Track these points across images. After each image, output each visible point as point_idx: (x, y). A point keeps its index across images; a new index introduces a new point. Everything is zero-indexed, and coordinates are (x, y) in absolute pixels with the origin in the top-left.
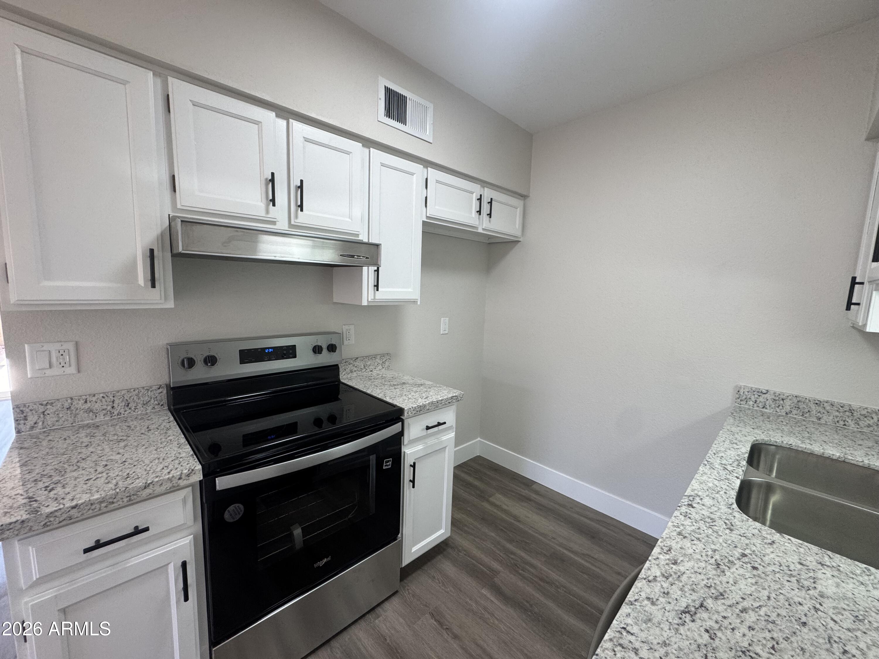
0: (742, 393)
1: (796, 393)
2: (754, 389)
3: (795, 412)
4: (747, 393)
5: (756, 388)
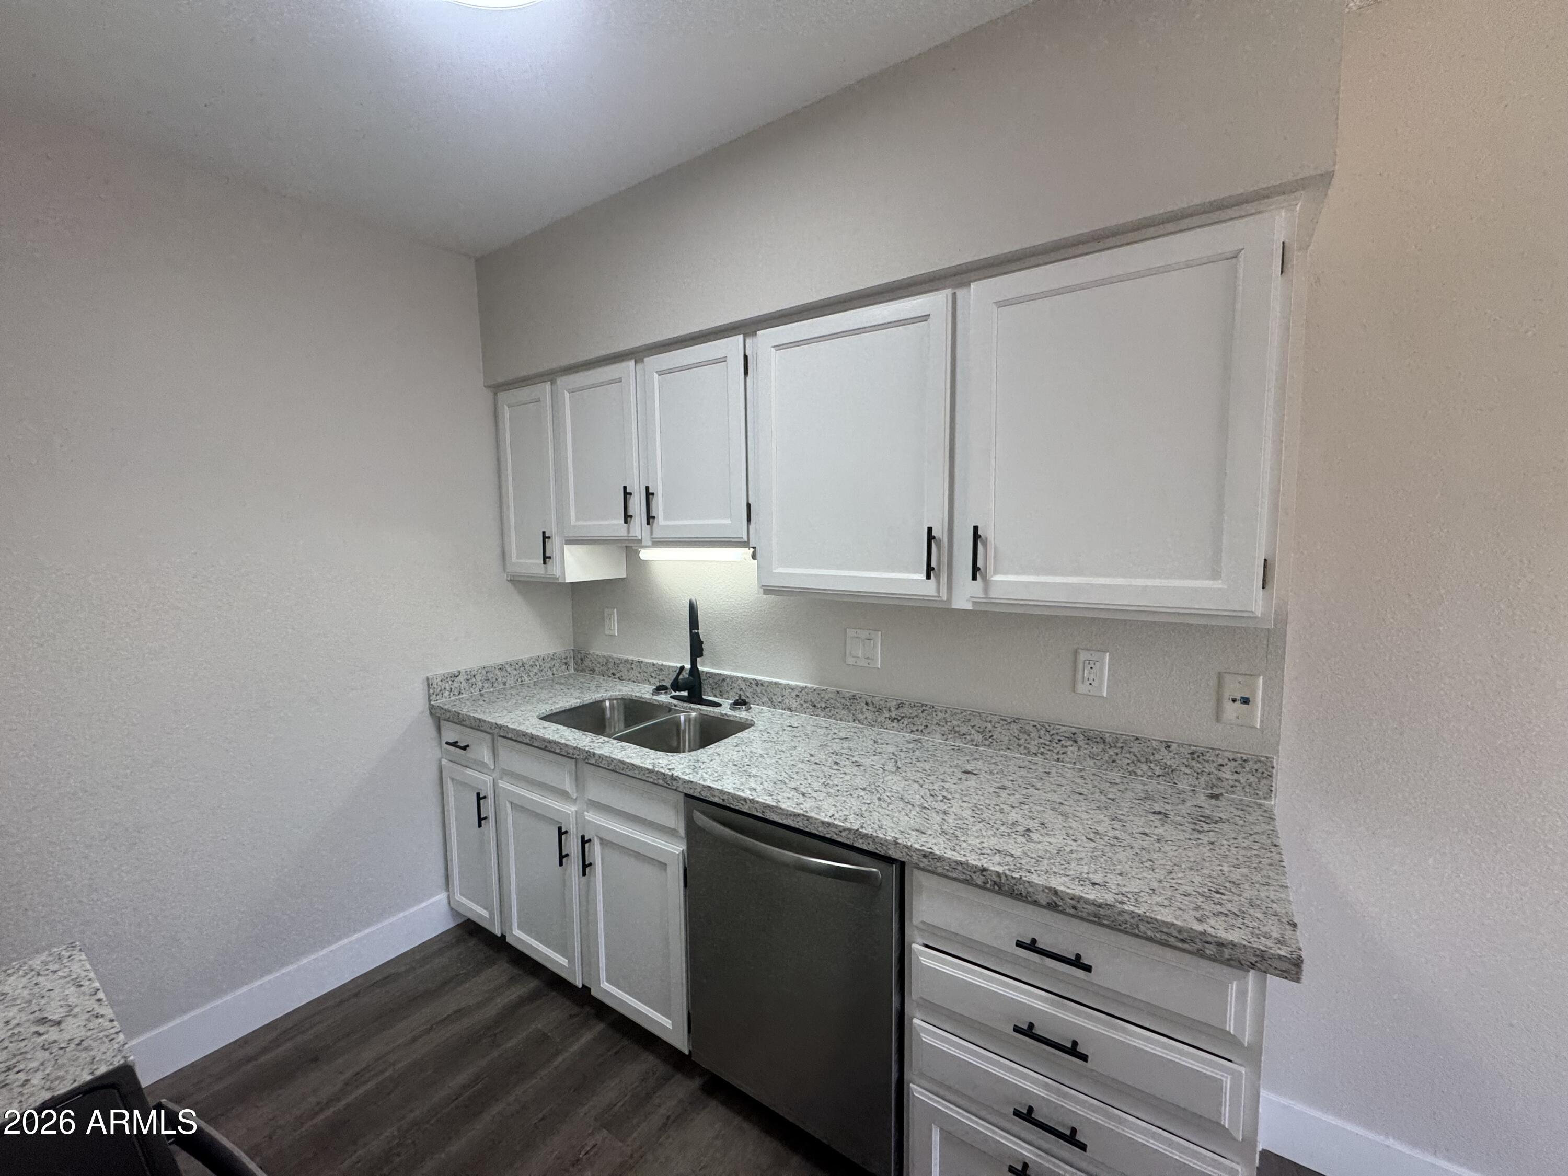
0: (436, 686)
1: (482, 665)
2: (446, 676)
3: (486, 685)
4: (440, 683)
5: (448, 673)
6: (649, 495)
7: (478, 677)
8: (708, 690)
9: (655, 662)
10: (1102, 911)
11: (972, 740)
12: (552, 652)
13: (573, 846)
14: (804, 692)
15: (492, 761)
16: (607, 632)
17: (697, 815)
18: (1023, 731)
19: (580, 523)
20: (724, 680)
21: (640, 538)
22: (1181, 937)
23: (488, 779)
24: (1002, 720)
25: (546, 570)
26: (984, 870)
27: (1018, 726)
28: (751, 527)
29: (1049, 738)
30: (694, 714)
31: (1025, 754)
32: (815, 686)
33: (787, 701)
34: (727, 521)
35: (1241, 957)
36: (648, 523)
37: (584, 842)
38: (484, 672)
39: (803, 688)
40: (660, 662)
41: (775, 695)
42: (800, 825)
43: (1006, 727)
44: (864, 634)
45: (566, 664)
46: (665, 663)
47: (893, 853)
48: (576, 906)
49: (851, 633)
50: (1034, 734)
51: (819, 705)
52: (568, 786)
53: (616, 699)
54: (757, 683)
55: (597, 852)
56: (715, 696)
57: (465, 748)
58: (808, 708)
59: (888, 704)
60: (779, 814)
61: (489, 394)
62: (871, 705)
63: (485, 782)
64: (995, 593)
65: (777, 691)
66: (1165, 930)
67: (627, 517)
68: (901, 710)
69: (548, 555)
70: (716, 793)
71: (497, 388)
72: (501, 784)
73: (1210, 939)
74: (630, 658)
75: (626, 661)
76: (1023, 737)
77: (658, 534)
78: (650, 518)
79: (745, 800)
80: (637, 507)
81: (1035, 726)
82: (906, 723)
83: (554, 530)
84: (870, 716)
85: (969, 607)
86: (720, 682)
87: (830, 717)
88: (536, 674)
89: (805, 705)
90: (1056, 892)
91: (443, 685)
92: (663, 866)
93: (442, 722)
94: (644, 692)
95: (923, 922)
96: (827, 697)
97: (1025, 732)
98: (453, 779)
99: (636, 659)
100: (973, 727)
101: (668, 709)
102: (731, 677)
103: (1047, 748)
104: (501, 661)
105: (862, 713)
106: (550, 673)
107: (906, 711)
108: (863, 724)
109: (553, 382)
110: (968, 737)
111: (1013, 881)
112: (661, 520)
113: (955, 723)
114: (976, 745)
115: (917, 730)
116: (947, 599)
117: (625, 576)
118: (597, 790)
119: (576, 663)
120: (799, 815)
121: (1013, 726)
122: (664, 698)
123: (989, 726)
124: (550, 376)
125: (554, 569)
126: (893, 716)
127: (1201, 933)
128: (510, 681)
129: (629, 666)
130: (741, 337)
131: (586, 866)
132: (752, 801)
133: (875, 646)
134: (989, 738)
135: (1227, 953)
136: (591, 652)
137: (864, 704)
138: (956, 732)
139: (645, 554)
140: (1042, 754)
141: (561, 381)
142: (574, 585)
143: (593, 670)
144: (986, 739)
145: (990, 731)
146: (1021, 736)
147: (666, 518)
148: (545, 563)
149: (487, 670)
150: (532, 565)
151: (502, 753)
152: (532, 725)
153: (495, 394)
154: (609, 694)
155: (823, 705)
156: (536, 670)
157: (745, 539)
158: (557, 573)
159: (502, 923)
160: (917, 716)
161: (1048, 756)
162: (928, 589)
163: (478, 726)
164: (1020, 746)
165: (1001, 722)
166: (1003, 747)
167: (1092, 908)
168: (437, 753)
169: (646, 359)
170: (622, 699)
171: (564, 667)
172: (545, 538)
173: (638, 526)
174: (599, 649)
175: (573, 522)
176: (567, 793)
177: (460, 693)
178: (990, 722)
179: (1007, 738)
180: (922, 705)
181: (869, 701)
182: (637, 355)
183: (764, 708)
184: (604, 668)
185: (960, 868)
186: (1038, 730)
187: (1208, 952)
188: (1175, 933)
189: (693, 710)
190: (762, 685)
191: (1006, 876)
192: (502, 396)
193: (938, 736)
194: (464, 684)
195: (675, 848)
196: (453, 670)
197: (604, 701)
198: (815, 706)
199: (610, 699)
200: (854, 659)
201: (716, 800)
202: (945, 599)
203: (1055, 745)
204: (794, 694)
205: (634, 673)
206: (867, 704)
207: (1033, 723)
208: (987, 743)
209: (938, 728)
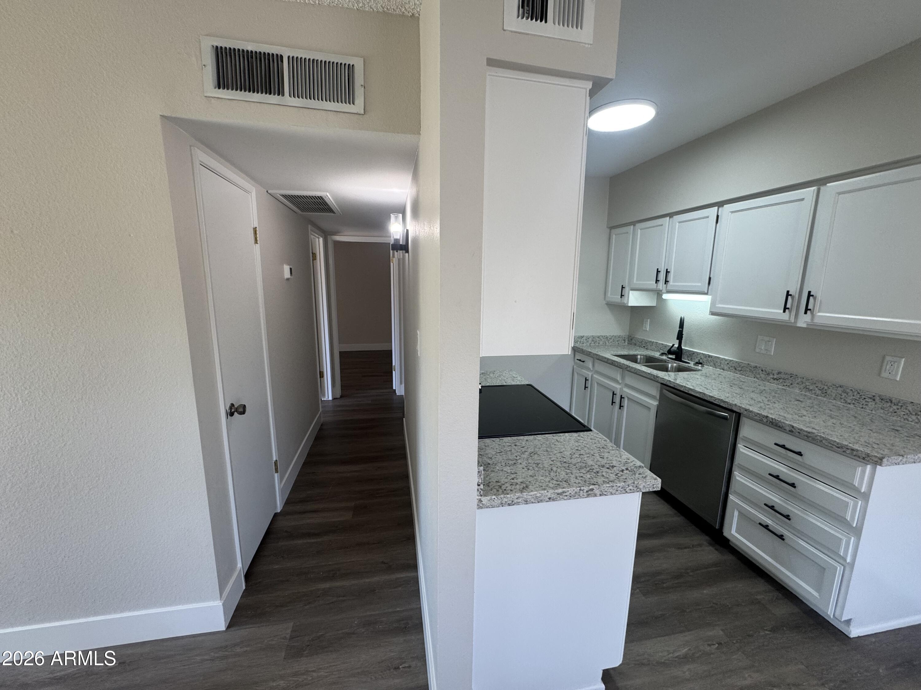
2: (581, 337)
6: (667, 272)
7: (590, 339)
8: (686, 357)
9: (663, 343)
10: (809, 435)
11: (815, 393)
12: (619, 335)
13: (617, 400)
14: (731, 362)
15: (592, 366)
16: (644, 329)
17: (665, 391)
18: (844, 392)
19: (638, 282)
20: (694, 353)
21: (661, 289)
22: (838, 446)
23: (590, 374)
24: (833, 385)
25: (621, 300)
26: (767, 417)
27: (842, 389)
28: (710, 287)
29: (859, 397)
30: (675, 365)
31: (843, 403)
32: (737, 360)
33: (722, 366)
34: (700, 284)
35: (860, 455)
36: (665, 284)
37: (622, 397)
38: (592, 337)
39: (731, 361)
40: (665, 344)
41: (717, 362)
42: (701, 396)
43: (835, 389)
44: (767, 339)
45: (624, 340)
46: (668, 344)
47: (735, 409)
48: (615, 420)
49: (760, 337)
50: (851, 393)
51: (738, 369)
52: (619, 378)
53: (643, 355)
54: (709, 356)
55: (626, 402)
56: (689, 360)
57: (583, 362)
58: (732, 370)
59: (773, 372)
60: (694, 392)
61: (608, 230)
62: (764, 371)
63: (588, 375)
64: (816, 321)
65: (719, 361)
66: (832, 443)
67: (657, 281)
68: (779, 375)
69: (623, 294)
70: (672, 383)
71: (611, 228)
72: (595, 376)
73: (849, 448)
74: (653, 340)
75: (651, 342)
76: (844, 395)
77: (669, 288)
78: (666, 282)
79: (682, 386)
80: (662, 278)
81: (851, 390)
82: (781, 381)
83: (627, 284)
84: (763, 376)
85: (804, 326)
86: (692, 355)
87: (743, 375)
88: (611, 342)
89: (731, 368)
90: (793, 427)
91: (578, 339)
92: (649, 409)
93: (576, 353)
94: (657, 355)
95: (743, 436)
96: (742, 366)
97: (845, 393)
98: (577, 373)
99: (655, 341)
100: (817, 387)
101: (665, 361)
102: (697, 353)
103: (857, 401)
104: (599, 335)
105: (759, 374)
106: (617, 343)
107: (782, 376)
108: (758, 379)
109: (634, 225)
110: (813, 392)
111: (777, 422)
112: (671, 283)
113: (807, 384)
114: (817, 396)
115: (786, 385)
116: (794, 322)
117: (655, 305)
118: (629, 380)
119: (628, 340)
120: (701, 393)
121: (839, 389)
122: (664, 357)
123: (826, 388)
124: (634, 223)
125: (625, 300)
126: (775, 377)
127: (846, 445)
128: (601, 343)
129: (651, 344)
130: (716, 208)
131: (621, 406)
132: (685, 387)
133: (772, 345)
134: (825, 393)
135: (855, 453)
136: (636, 337)
137: (761, 371)
138: (807, 388)
139: (665, 296)
140: (853, 404)
141: (639, 225)
142: (632, 307)
143: (635, 344)
144: (823, 393)
145: (826, 390)
146: (842, 394)
147: (673, 282)
148: (621, 297)
149: (593, 337)
150: (616, 298)
151: (596, 365)
152: (608, 355)
153: (610, 230)
154: (640, 353)
155: (740, 369)
156: (611, 340)
157: (706, 292)
158: (626, 302)
159: (588, 422)
160: (787, 379)
161: (856, 405)
162: (785, 317)
163: (589, 354)
164: (841, 398)
165: (833, 386)
166: (832, 398)
167: (805, 433)
168: (573, 364)
169: (674, 217)
170: (646, 356)
171: (623, 341)
172: (623, 287)
173: (661, 285)
174: (640, 336)
175: (635, 282)
176: (618, 380)
177: (583, 344)
178: (827, 385)
179: (835, 394)
180: (791, 374)
181: (764, 369)
182: (671, 215)
183: (711, 368)
184: (640, 344)
185: (758, 415)
186: (853, 392)
187: (848, 452)
188: (836, 445)
189: (675, 363)
190: (711, 357)
191: (775, 420)
192: (613, 231)
193: (797, 389)
194: (585, 341)
195: (655, 403)
196: (582, 335)
197: (637, 355)
198: (736, 369)
199: (641, 355)
200: (760, 350)
201: (671, 385)
202: (793, 321)
203: (862, 401)
204: (726, 363)
205: (653, 347)
206: (762, 371)
207: (851, 389)
208: (823, 395)
209: (797, 386)
